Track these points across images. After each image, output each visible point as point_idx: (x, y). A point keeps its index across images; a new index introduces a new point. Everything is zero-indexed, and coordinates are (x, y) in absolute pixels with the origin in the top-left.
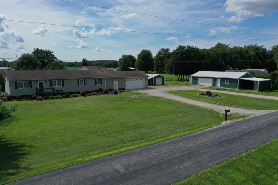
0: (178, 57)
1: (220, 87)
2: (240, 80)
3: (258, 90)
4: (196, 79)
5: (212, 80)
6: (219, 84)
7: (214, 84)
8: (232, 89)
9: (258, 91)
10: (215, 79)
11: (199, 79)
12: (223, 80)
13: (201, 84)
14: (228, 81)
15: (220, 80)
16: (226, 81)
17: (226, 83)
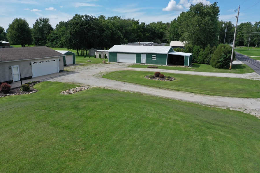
0: (78, 28)
1: (146, 63)
2: (169, 55)
3: (188, 65)
4: (114, 55)
5: (135, 55)
6: (144, 60)
7: (138, 60)
8: (160, 65)
9: (188, 67)
10: (139, 55)
11: (118, 55)
12: (148, 55)
13: (120, 61)
14: (155, 57)
15: (145, 55)
16: (153, 57)
17: (153, 58)
